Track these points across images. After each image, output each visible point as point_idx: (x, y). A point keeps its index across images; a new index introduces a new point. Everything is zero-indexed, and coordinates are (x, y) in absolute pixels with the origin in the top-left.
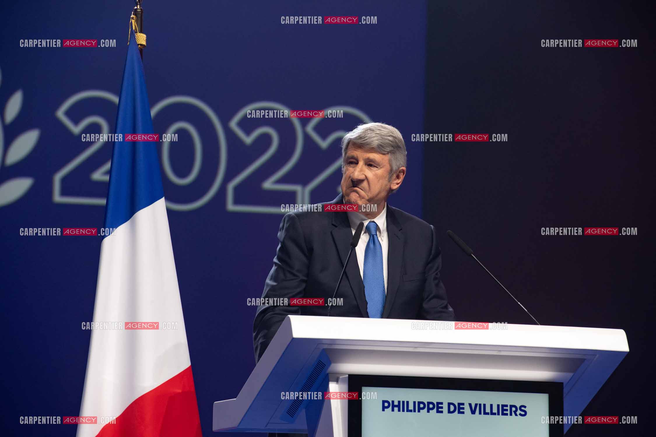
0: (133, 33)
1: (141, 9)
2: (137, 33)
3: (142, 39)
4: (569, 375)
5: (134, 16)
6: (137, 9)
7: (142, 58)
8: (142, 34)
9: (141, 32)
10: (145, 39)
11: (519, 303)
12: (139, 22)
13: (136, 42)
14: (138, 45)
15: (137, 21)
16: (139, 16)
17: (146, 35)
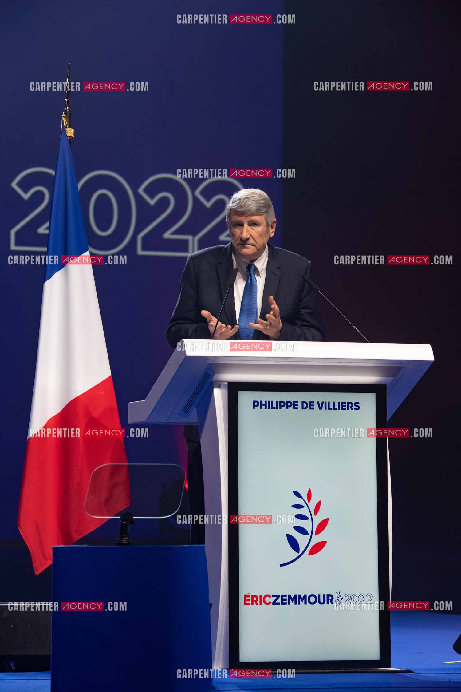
0: (64, 128)
1: (70, 110)
2: (67, 127)
3: (70, 132)
4: (390, 379)
5: (64, 115)
6: (67, 110)
7: (71, 147)
8: (70, 129)
9: (70, 127)
10: (73, 132)
11: (354, 326)
12: (68, 120)
13: (66, 134)
14: (68, 137)
15: (66, 119)
16: (68, 115)
17: (74, 129)
